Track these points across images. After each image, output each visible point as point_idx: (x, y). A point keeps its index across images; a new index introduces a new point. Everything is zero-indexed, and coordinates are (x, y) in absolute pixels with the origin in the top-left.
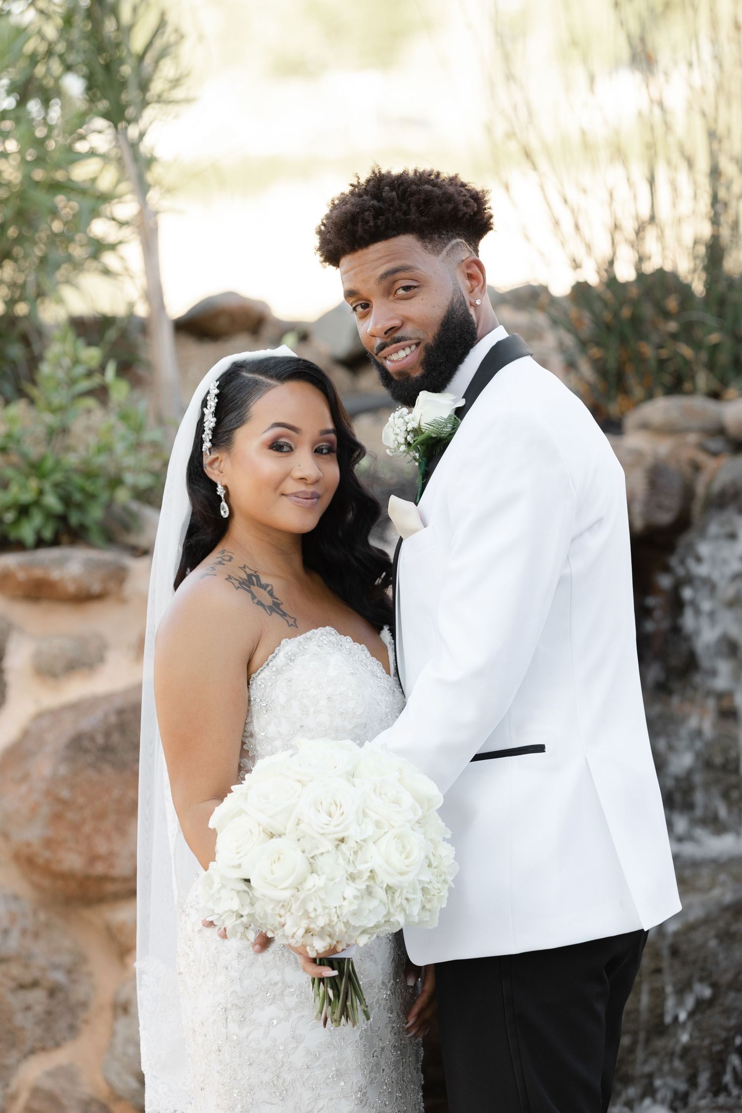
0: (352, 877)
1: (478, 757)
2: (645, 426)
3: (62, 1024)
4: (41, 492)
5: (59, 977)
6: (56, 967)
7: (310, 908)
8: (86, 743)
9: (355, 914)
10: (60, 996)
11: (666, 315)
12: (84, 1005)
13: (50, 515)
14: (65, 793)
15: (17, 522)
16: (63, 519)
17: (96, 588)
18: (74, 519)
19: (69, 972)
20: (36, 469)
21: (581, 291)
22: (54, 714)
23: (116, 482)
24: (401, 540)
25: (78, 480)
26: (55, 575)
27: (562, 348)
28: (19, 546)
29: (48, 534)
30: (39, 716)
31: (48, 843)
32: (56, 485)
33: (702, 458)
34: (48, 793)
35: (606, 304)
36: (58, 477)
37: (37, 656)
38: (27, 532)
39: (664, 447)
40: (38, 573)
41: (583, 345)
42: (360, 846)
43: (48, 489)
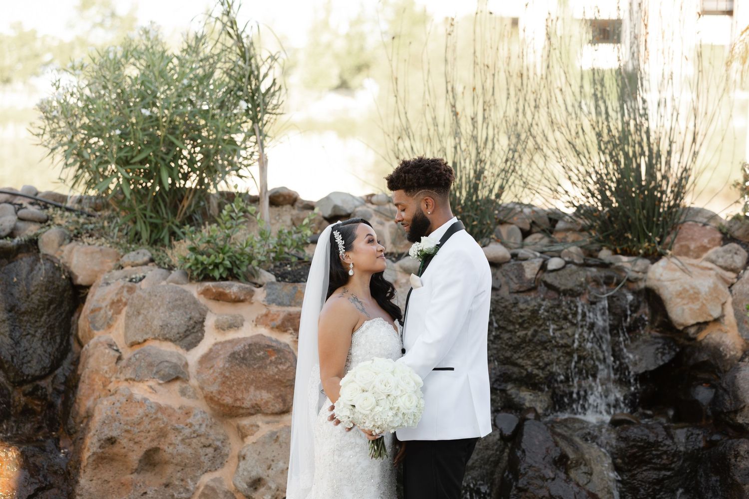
0: (391, 409)
1: (435, 369)
3: (218, 462)
4: (224, 259)
5: (219, 443)
6: (218, 440)
7: (376, 418)
8: (237, 356)
9: (391, 421)
10: (218, 451)
12: (227, 455)
13: (226, 268)
14: (227, 374)
15: (213, 269)
16: (230, 270)
17: (242, 298)
18: (235, 271)
19: (222, 442)
20: (222, 250)
22: (223, 344)
23: (251, 258)
24: (412, 289)
25: (237, 255)
26: (227, 291)
28: (213, 279)
29: (224, 276)
30: (216, 344)
31: (220, 392)
32: (229, 257)
34: (221, 373)
36: (230, 254)
37: (217, 320)
38: (216, 274)
40: (221, 290)
42: (395, 398)
43: (226, 258)
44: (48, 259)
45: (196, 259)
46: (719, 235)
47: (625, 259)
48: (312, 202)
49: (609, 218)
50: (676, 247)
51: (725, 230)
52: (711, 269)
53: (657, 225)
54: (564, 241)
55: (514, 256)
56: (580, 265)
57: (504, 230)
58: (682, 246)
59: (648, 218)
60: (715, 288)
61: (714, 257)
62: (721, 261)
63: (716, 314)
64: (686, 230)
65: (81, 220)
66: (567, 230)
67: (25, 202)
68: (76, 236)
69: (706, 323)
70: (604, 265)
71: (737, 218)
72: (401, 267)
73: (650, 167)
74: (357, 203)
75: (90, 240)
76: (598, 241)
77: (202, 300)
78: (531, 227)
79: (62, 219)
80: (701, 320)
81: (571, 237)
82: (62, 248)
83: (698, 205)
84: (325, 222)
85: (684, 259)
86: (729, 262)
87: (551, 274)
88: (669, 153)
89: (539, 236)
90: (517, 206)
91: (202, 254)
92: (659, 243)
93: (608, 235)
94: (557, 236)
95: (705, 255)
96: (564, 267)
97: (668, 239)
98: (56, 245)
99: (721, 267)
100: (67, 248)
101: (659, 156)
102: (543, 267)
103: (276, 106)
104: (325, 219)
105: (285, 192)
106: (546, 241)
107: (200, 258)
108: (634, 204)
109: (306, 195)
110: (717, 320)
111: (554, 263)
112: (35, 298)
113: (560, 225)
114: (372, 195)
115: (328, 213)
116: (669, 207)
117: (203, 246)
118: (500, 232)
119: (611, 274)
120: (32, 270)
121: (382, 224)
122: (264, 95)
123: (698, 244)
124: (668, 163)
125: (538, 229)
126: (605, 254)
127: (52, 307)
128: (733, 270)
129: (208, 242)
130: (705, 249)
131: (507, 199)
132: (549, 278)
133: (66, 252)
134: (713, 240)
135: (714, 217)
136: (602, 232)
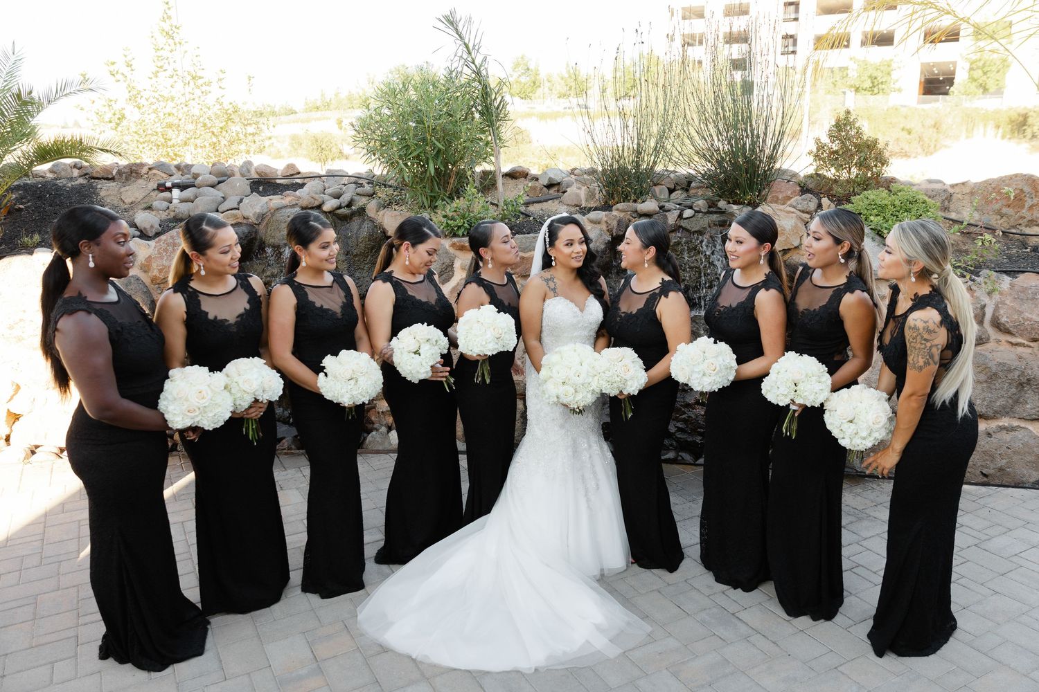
2: (617, 210)
4: (464, 223)
11: (625, 180)
13: (466, 229)
15: (458, 230)
20: (463, 216)
21: (604, 171)
27: (599, 186)
28: (458, 236)
29: (465, 234)
32: (468, 221)
33: (631, 218)
35: (610, 177)
36: (469, 219)
37: (462, 263)
38: (460, 233)
39: (622, 215)
41: (604, 186)
43: (466, 222)
44: (372, 220)
45: (447, 223)
46: (799, 188)
47: (735, 207)
48: (537, 175)
49: (725, 180)
50: (769, 197)
51: (802, 185)
52: (793, 212)
53: (757, 183)
54: (696, 196)
55: (661, 208)
56: (705, 213)
57: (657, 189)
58: (773, 197)
59: (751, 180)
60: (796, 226)
61: (795, 204)
62: (800, 207)
63: (796, 244)
64: (776, 186)
65: (395, 193)
66: (698, 188)
67: (364, 182)
68: (388, 205)
69: (789, 249)
70: (721, 212)
71: (811, 176)
72: (588, 219)
73: (753, 143)
74: (564, 175)
75: (396, 207)
76: (718, 195)
77: (452, 250)
78: (675, 186)
79: (383, 194)
80: (786, 248)
81: (700, 192)
82: (378, 213)
83: (785, 167)
84: (545, 188)
85: (774, 205)
86: (805, 207)
87: (685, 221)
88: (765, 134)
89: (679, 192)
90: (666, 173)
91: (451, 220)
92: (758, 196)
93: (725, 191)
94: (692, 192)
95: (789, 203)
96: (694, 216)
97: (763, 193)
98: (375, 212)
99: (800, 210)
100: (381, 213)
101: (758, 136)
102: (680, 216)
103: (505, 116)
104: (545, 186)
105: (520, 169)
106: (684, 195)
107: (450, 222)
108: (740, 170)
109: (534, 171)
110: (796, 248)
111: (688, 213)
112: (362, 245)
113: (693, 185)
114: (575, 169)
115: (546, 182)
116: (765, 171)
117: (450, 214)
118: (654, 190)
119: (726, 219)
120: (360, 228)
121: (580, 188)
122: (498, 108)
123: (784, 195)
124: (764, 141)
125: (679, 188)
126: (722, 204)
127: (373, 251)
128: (807, 213)
129: (455, 211)
130: (789, 198)
131: (659, 168)
132: (684, 224)
133: (380, 216)
134: (795, 192)
135: (795, 175)
136: (721, 189)
